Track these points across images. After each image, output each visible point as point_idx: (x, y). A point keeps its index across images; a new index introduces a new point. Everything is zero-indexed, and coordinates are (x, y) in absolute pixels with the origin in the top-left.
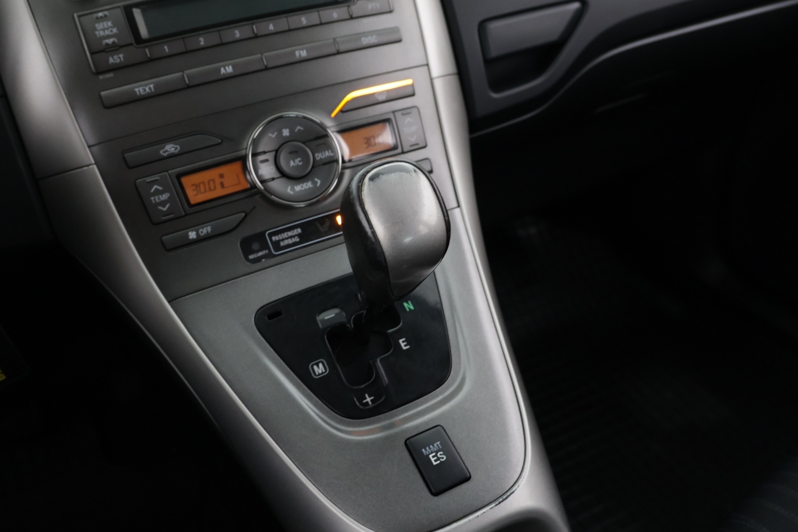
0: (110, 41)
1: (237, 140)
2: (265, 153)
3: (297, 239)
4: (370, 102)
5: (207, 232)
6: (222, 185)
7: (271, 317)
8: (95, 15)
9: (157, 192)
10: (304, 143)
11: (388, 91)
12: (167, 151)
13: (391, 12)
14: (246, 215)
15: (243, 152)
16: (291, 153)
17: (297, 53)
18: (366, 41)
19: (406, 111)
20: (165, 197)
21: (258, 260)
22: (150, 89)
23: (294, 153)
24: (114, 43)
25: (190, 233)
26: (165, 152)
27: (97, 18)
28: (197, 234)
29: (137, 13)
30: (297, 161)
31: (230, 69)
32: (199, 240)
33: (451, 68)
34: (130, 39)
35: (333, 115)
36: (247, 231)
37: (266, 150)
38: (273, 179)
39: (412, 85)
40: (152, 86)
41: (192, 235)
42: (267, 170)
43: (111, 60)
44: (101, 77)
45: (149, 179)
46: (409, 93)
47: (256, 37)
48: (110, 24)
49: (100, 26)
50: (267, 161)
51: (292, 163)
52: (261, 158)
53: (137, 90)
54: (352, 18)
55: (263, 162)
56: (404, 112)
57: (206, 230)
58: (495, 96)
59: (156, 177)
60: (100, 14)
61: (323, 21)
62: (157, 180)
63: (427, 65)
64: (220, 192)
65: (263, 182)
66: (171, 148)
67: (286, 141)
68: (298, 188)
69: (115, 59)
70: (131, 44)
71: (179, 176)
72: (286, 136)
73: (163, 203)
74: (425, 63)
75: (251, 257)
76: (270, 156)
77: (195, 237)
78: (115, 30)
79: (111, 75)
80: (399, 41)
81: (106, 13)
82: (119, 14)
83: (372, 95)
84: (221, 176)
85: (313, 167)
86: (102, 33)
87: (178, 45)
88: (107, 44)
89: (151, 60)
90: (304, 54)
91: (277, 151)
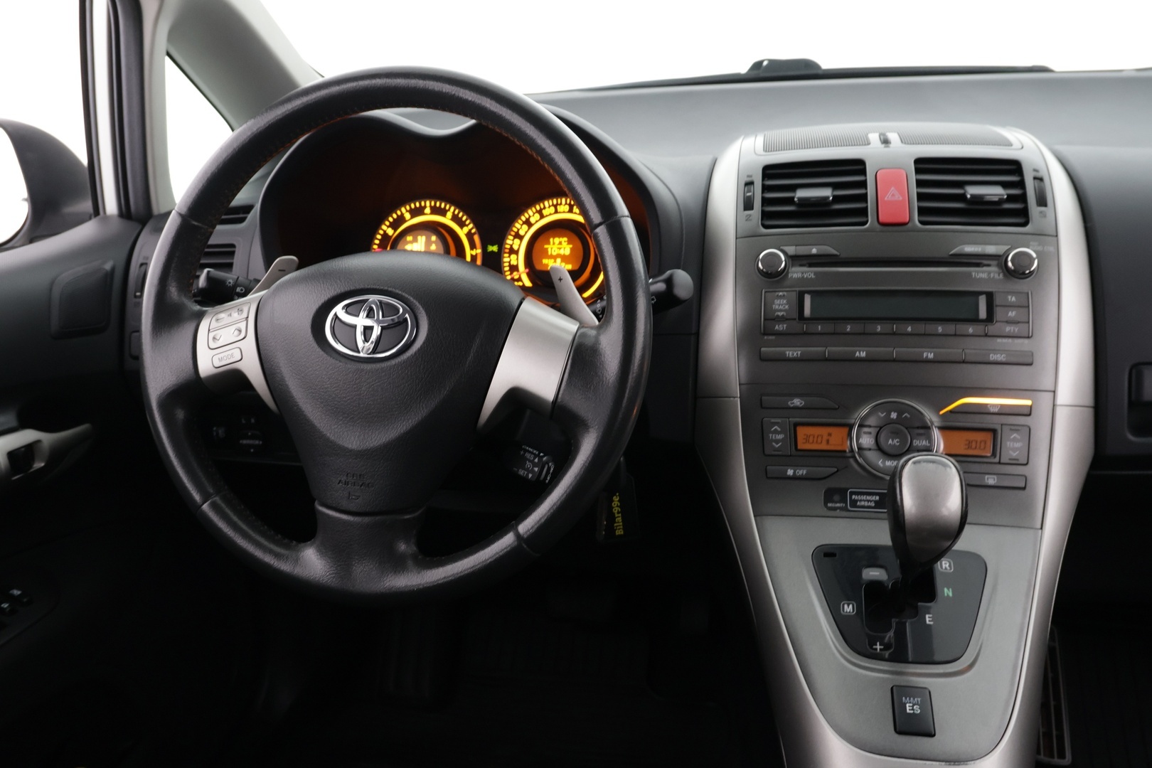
0: (780, 314)
1: (850, 408)
2: (870, 426)
3: (873, 504)
4: (981, 410)
5: (802, 474)
6: (828, 441)
7: (826, 555)
8: (777, 293)
9: (776, 432)
10: (907, 428)
11: (1002, 406)
12: (793, 403)
13: (1028, 337)
14: (837, 471)
15: (853, 421)
16: (892, 433)
17: (925, 355)
18: (993, 357)
19: (1015, 428)
20: (780, 437)
21: (835, 509)
22: (797, 354)
23: (895, 434)
24: (783, 315)
25: (789, 470)
26: (792, 404)
27: (778, 295)
28: (794, 473)
29: (807, 299)
30: (895, 441)
31: (863, 354)
32: (794, 478)
33: (1088, 399)
34: (796, 315)
35: (942, 412)
36: (833, 483)
37: (872, 425)
38: (870, 449)
39: (1031, 407)
40: (799, 353)
41: (790, 472)
42: (867, 441)
43: (777, 327)
44: (766, 337)
45: (773, 420)
46: (1028, 412)
47: (894, 334)
48: (785, 301)
49: (777, 302)
50: (870, 433)
51: (890, 442)
52: (866, 430)
53: (788, 353)
54: (986, 335)
55: (865, 433)
56: (1013, 427)
57: (802, 472)
58: (1131, 437)
59: (779, 420)
60: (781, 294)
61: (958, 333)
62: (779, 423)
63: (1054, 392)
64: (824, 447)
65: (860, 448)
66: (797, 402)
67: (892, 422)
68: (888, 463)
69: (780, 327)
70: (795, 319)
71: (796, 425)
72: (893, 419)
73: (777, 441)
74: (1053, 389)
75: (830, 505)
76: (874, 431)
77: (792, 474)
78: (787, 307)
79: (773, 337)
80: (1031, 364)
81: (785, 293)
82: (794, 296)
83: (986, 405)
84: (830, 435)
85: (908, 450)
86: (777, 307)
87: (829, 327)
88: (778, 316)
89: (805, 334)
90: (931, 356)
91: (881, 428)
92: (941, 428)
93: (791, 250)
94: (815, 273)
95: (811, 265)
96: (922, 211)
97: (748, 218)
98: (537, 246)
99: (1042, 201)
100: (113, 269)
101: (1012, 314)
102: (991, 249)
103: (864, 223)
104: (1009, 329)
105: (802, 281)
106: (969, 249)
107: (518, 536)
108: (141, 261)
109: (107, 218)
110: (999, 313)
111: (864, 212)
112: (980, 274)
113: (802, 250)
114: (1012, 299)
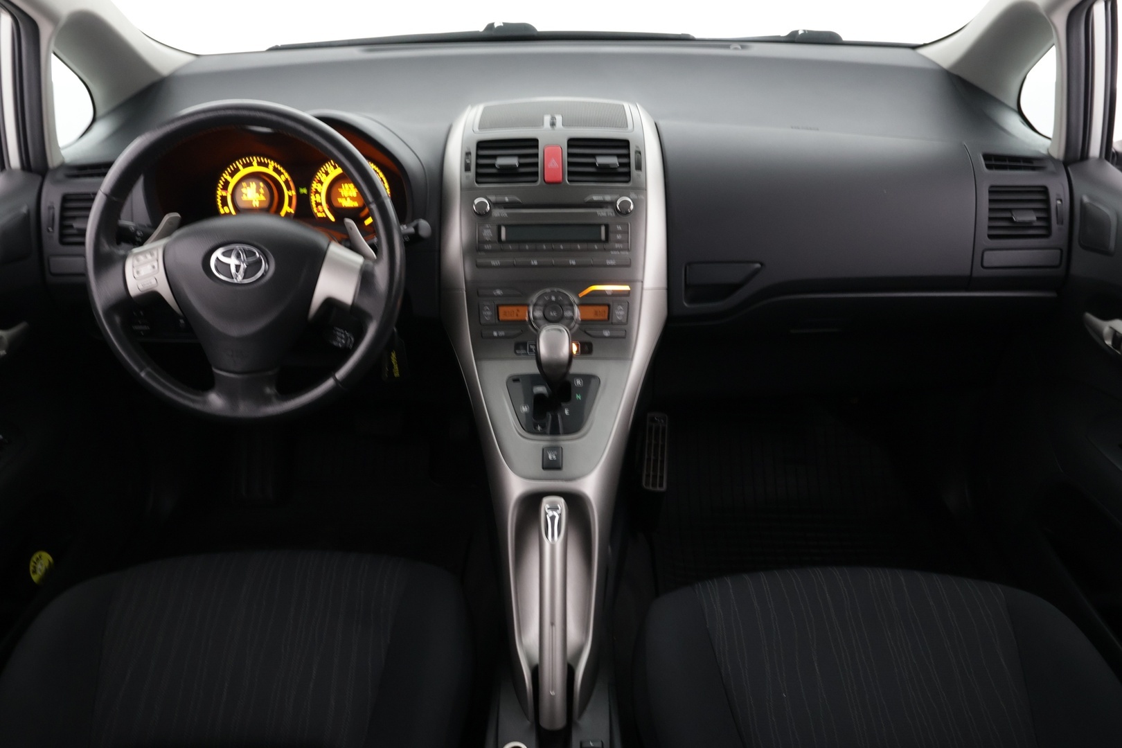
0: (487, 239)
1: (527, 295)
2: (540, 305)
4: (603, 293)
5: (502, 335)
6: (517, 315)
7: (514, 380)
8: (485, 226)
9: (487, 310)
10: (560, 306)
11: (614, 291)
13: (628, 250)
14: (523, 332)
15: (529, 303)
16: (552, 308)
17: (570, 262)
18: (609, 263)
19: (620, 303)
20: (489, 313)
21: (519, 354)
23: (554, 309)
24: (489, 240)
25: (495, 333)
26: (496, 293)
28: (498, 334)
29: (503, 230)
30: (554, 313)
31: (536, 263)
32: (498, 337)
33: (663, 283)
34: (496, 239)
35: (579, 296)
36: (520, 339)
38: (540, 319)
39: (630, 291)
40: (499, 262)
42: (538, 314)
43: (485, 247)
44: (479, 253)
45: (485, 304)
46: (627, 294)
47: (553, 250)
48: (490, 231)
49: (485, 231)
50: (540, 309)
51: (551, 314)
52: (538, 307)
53: (492, 262)
54: (605, 250)
55: (537, 309)
57: (502, 333)
58: (686, 304)
59: (489, 303)
60: (487, 226)
61: (589, 249)
62: (488, 305)
63: (642, 282)
64: (515, 318)
65: (534, 318)
66: (499, 292)
67: (553, 302)
69: (488, 247)
70: (496, 242)
71: (498, 306)
72: (553, 300)
73: (488, 316)
74: (642, 280)
75: (518, 352)
76: (542, 308)
77: (496, 335)
78: (491, 234)
79: (484, 253)
80: (629, 266)
81: (490, 226)
82: (495, 228)
83: (604, 291)
84: (518, 311)
85: (561, 318)
86: (485, 234)
87: (516, 246)
89: (502, 251)
90: (574, 263)
91: (546, 306)
92: (578, 305)
93: (493, 198)
94: (508, 214)
95: (505, 208)
96: (570, 173)
97: (467, 177)
98: (334, 190)
99: (639, 167)
100: (29, 211)
101: (619, 237)
102: (608, 198)
103: (535, 181)
104: (617, 246)
105: (501, 218)
106: (596, 198)
107: (336, 380)
108: (49, 204)
109: (12, 171)
110: (611, 236)
111: (536, 174)
112: (602, 212)
113: (500, 199)
114: (619, 228)
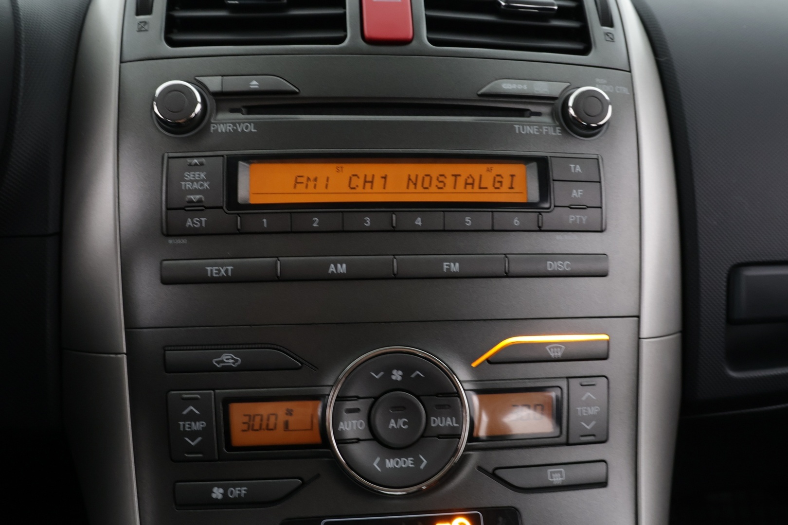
0: (195, 198)
1: (322, 370)
2: (358, 398)
4: (536, 355)
5: (239, 495)
6: (286, 425)
8: (189, 160)
9: (192, 417)
10: (418, 397)
11: (568, 346)
12: (223, 362)
13: (601, 231)
14: (304, 484)
15: (326, 390)
16: (395, 408)
17: (445, 266)
18: (553, 266)
19: (588, 381)
20: (198, 426)
22: (226, 271)
23: (402, 408)
24: (200, 201)
25: (215, 490)
26: (218, 362)
27: (190, 165)
28: (225, 495)
29: (243, 171)
30: (401, 422)
31: (342, 269)
32: (226, 503)
33: (675, 324)
34: (222, 200)
35: (474, 365)
36: (296, 510)
37: (360, 396)
38: (358, 440)
39: (608, 342)
40: (230, 268)
41: (217, 493)
42: (352, 426)
43: (189, 223)
44: (170, 241)
45: (186, 395)
46: (600, 354)
47: (394, 230)
48: (203, 175)
49: (190, 176)
50: (356, 410)
51: (392, 424)
52: (349, 405)
53: (209, 269)
54: (540, 230)
55: (350, 411)
56: (585, 381)
57: (239, 491)
59: (195, 394)
60: (196, 161)
61: (496, 228)
62: (197, 399)
63: (638, 317)
64: (279, 436)
65: (340, 441)
66: (228, 358)
67: (396, 387)
68: (390, 463)
69: (193, 222)
70: (221, 208)
71: (227, 401)
73: (193, 435)
74: (636, 314)
76: (363, 406)
77: (220, 497)
78: (206, 185)
79: (183, 241)
80: (604, 275)
81: (203, 160)
82: (218, 164)
84: (289, 413)
85: (422, 436)
86: (189, 185)
87: (282, 221)
88: (191, 201)
89: (240, 233)
90: (455, 268)
91: (376, 399)
93: (214, 83)
94: (257, 125)
95: (251, 110)
96: (433, 24)
97: (142, 28)
99: (607, 20)
101: (577, 193)
102: (541, 88)
103: (341, 40)
104: (574, 218)
105: (234, 137)
106: (509, 86)
110: (558, 190)
111: (340, 22)
112: (526, 127)
113: (234, 84)
114: (576, 169)
